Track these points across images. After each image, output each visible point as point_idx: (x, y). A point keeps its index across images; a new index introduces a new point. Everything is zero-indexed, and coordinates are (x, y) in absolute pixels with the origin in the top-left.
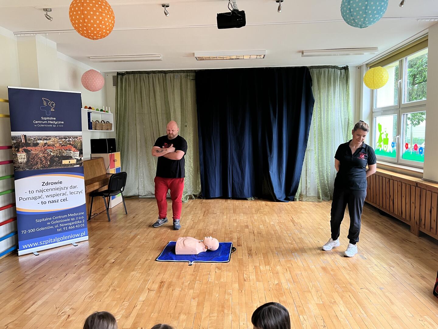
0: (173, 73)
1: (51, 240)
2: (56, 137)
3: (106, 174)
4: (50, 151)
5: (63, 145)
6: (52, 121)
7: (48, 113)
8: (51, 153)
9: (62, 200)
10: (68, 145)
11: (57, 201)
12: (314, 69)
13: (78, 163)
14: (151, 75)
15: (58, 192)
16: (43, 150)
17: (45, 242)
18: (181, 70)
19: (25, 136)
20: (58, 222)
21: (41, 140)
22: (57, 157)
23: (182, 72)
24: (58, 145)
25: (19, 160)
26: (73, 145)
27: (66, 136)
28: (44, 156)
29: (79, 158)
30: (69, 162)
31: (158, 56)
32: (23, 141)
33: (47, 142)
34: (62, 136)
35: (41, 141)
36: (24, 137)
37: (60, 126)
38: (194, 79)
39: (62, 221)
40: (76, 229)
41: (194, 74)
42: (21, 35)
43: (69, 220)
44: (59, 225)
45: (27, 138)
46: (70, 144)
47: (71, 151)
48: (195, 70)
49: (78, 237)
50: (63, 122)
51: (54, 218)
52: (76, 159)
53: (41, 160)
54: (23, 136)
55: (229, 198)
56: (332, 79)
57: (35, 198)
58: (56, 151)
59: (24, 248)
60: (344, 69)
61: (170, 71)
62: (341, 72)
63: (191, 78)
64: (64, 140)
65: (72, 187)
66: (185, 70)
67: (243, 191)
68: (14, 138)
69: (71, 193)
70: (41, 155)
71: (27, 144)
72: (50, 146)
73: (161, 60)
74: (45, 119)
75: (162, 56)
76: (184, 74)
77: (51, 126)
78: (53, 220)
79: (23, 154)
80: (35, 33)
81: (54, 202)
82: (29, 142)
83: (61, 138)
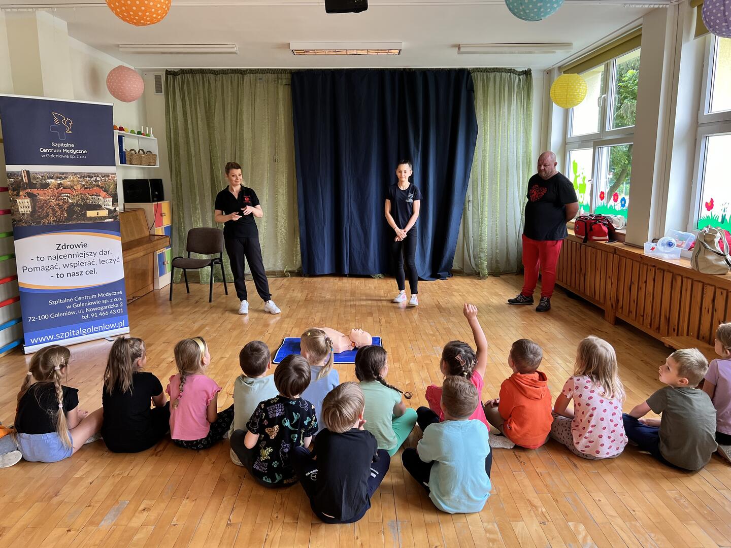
0: (255, 73)
1: (73, 332)
2: (76, 174)
3: (150, 235)
4: (67, 196)
5: (87, 188)
6: (69, 148)
7: (62, 137)
8: (69, 200)
9: (88, 273)
10: (95, 188)
11: (80, 273)
12: (479, 73)
13: (110, 215)
14: (219, 77)
15: (81, 260)
16: (56, 194)
17: (64, 336)
18: (268, 69)
19: (28, 172)
20: (82, 305)
21: (52, 178)
22: (78, 205)
23: (269, 73)
24: (79, 187)
25: (21, 210)
26: (102, 188)
27: (90, 173)
28: (58, 204)
29: (113, 208)
30: (98, 214)
31: (231, 46)
32: (25, 180)
33: (62, 181)
34: (85, 173)
35: (53, 181)
36: (26, 175)
37: (81, 157)
38: (288, 85)
39: (88, 304)
40: (110, 316)
41: (289, 76)
42: (13, 9)
43: (99, 302)
44: (84, 310)
45: (31, 176)
46: (98, 186)
47: (99, 197)
48: (291, 69)
49: (113, 329)
50: (85, 152)
51: (77, 299)
52: (107, 209)
53: (54, 210)
54: (25, 172)
55: (345, 276)
56: (506, 89)
57: (47, 269)
58: (77, 196)
59: (33, 343)
60: (524, 73)
61: (250, 70)
62: (520, 79)
63: (284, 82)
64: (88, 179)
65: (102, 253)
66: (275, 69)
67: (368, 265)
68: (11, 175)
69: (102, 262)
70: (53, 202)
71: (31, 185)
72: (66, 188)
73: (236, 54)
74: (58, 145)
75: (237, 46)
76: (273, 75)
77: (68, 156)
78: (76, 302)
79: (26, 200)
80: (35, 8)
81: (76, 274)
82: (35, 182)
83: (83, 176)
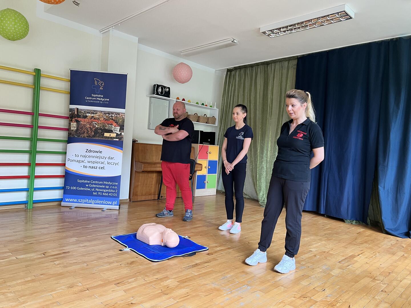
1: (87, 200)
2: (102, 112)
4: (95, 123)
5: (106, 120)
6: (100, 98)
7: (97, 91)
8: (96, 126)
9: (100, 168)
10: (111, 120)
11: (96, 168)
15: (97, 160)
16: (90, 122)
17: (82, 201)
20: (94, 186)
21: (89, 113)
22: (100, 129)
24: (102, 119)
25: (72, 128)
26: (114, 120)
29: (119, 133)
30: (110, 135)
32: (76, 113)
33: (94, 115)
35: (90, 115)
37: (106, 103)
39: (98, 186)
40: (109, 196)
41: (296, 61)
43: (104, 187)
44: (95, 189)
45: (79, 111)
47: (112, 126)
48: (298, 56)
49: (110, 205)
50: (108, 100)
52: (116, 133)
53: (87, 130)
54: (76, 109)
57: (79, 161)
58: (100, 124)
59: (66, 201)
61: (272, 61)
64: (108, 115)
65: (110, 158)
66: (287, 58)
68: (71, 110)
69: (108, 163)
70: (88, 126)
71: (78, 116)
72: (95, 119)
74: (95, 96)
77: (99, 102)
78: (91, 183)
79: (75, 124)
82: (80, 114)
83: (105, 113)
